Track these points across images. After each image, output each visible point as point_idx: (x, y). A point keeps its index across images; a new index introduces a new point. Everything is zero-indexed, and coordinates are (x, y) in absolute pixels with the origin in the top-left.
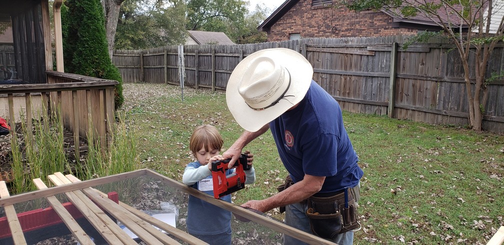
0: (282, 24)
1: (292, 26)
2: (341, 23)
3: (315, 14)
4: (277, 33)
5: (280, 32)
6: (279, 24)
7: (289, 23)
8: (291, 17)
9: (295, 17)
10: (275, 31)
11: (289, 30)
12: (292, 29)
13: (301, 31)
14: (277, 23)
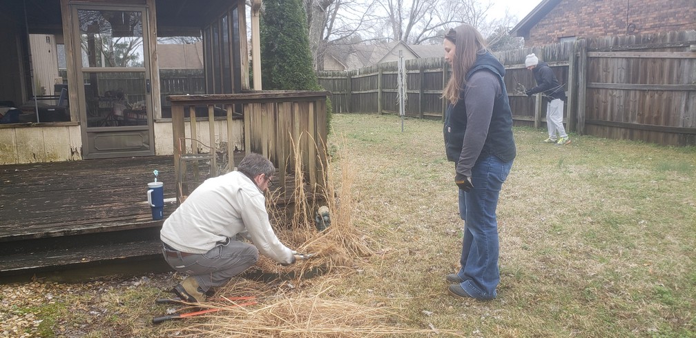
1: (563, 26)
2: (643, 18)
3: (600, 7)
4: (539, 38)
5: (543, 37)
6: (543, 25)
7: (558, 23)
8: (562, 14)
9: (567, 13)
10: (536, 35)
11: (557, 33)
12: (563, 30)
13: (577, 34)
14: (540, 23)
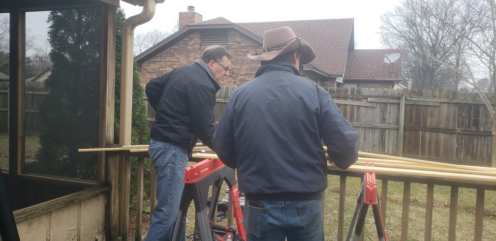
0: (159, 61)
1: (174, 65)
2: (239, 67)
4: (151, 71)
5: (155, 71)
6: (155, 62)
7: (169, 61)
8: (173, 56)
9: (177, 56)
10: (149, 69)
14: (152, 60)
